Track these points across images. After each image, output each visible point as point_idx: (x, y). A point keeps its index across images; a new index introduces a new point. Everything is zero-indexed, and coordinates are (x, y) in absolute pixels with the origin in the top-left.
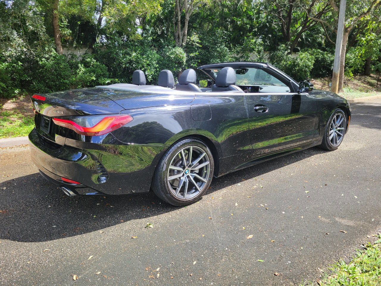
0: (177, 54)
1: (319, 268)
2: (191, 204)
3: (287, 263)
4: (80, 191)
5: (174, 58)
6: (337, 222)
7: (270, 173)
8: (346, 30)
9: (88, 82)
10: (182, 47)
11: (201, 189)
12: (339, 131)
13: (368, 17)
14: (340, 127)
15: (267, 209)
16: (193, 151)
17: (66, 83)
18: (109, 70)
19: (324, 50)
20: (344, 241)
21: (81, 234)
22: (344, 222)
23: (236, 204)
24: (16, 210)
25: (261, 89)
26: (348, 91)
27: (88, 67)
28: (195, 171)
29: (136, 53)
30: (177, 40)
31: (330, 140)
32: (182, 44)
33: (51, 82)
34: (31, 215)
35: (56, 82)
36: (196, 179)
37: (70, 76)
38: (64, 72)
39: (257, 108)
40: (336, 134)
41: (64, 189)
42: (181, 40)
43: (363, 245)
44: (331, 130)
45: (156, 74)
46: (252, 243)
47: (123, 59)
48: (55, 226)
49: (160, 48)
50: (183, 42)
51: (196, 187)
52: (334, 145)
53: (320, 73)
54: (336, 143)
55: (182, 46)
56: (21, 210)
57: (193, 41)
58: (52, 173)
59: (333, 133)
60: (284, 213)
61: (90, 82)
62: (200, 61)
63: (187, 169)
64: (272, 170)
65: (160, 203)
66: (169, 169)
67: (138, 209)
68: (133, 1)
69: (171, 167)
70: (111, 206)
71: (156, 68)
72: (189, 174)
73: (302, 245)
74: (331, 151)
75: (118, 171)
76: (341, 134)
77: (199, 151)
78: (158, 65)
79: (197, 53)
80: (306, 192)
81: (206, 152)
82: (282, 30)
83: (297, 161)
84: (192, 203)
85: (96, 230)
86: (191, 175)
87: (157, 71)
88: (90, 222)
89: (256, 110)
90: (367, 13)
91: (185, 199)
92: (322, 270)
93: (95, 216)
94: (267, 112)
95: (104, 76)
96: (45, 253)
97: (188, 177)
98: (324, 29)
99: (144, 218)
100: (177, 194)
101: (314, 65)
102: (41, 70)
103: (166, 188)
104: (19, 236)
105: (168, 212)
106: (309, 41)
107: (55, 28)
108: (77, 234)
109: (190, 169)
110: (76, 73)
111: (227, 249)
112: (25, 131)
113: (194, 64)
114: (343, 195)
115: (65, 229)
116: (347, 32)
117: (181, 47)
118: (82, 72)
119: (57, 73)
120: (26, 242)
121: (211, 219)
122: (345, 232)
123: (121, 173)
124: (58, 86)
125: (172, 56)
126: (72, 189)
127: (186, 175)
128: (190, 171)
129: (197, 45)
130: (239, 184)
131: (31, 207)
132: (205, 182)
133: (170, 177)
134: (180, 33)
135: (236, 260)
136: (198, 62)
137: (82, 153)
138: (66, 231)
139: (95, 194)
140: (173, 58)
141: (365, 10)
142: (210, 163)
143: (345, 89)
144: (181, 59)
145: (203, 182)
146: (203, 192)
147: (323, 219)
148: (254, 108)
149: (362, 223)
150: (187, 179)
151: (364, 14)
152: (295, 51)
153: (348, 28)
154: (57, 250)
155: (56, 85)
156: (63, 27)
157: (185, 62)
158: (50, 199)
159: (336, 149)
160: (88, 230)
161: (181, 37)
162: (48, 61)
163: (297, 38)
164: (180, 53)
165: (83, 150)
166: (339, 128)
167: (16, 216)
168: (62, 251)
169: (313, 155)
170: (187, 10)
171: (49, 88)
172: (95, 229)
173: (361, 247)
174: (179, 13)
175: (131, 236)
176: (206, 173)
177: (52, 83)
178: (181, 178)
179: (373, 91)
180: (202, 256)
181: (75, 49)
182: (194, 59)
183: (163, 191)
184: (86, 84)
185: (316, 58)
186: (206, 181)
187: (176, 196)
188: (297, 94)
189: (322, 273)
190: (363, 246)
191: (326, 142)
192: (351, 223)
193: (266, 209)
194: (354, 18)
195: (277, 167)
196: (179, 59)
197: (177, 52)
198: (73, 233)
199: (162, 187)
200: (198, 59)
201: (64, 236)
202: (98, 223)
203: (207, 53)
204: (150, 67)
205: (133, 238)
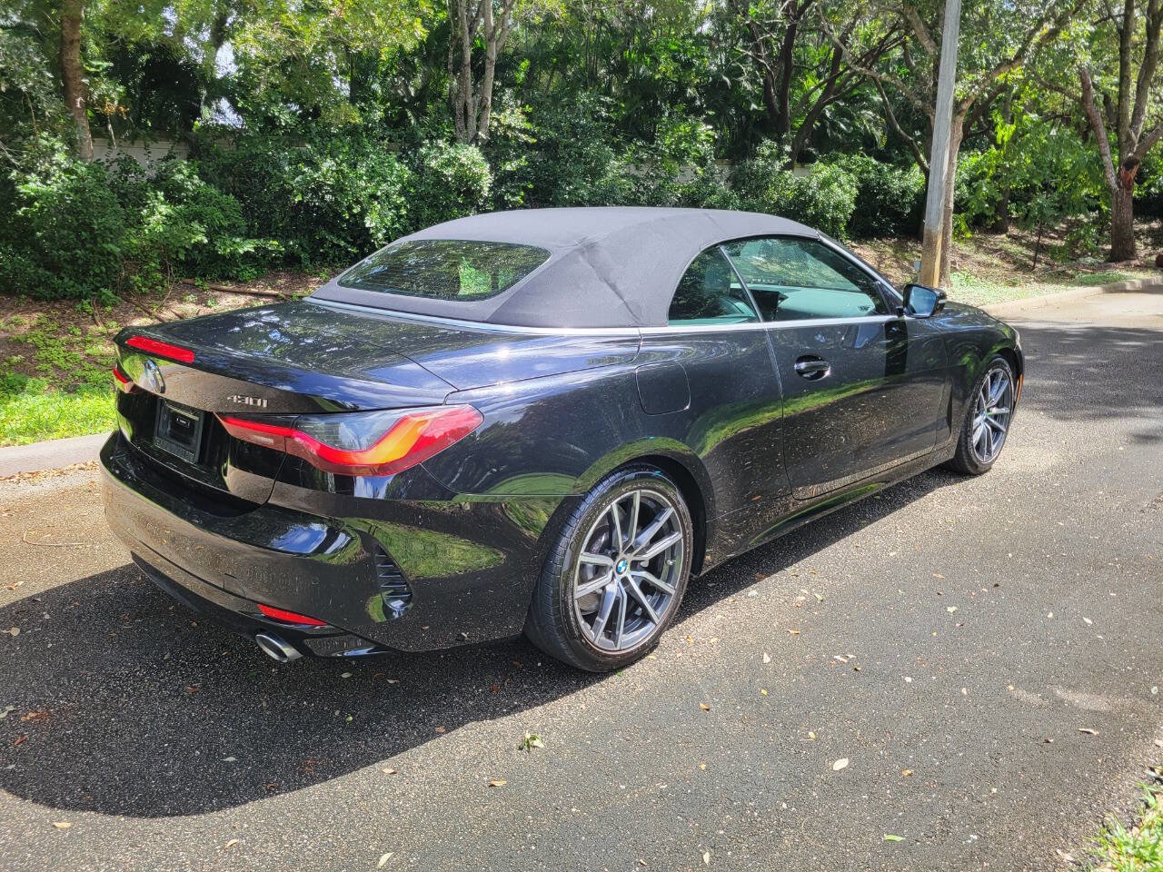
0: (462, 165)
1: (1059, 851)
2: (633, 664)
3: (970, 841)
4: (320, 648)
5: (455, 177)
6: (1062, 701)
7: (829, 551)
8: (957, 106)
9: (181, 250)
10: (477, 145)
11: (658, 616)
12: (995, 417)
13: (1018, 73)
14: (998, 406)
15: (859, 669)
16: (641, 503)
17: (110, 253)
18: (247, 212)
19: (882, 157)
20: (1100, 761)
21: (326, 779)
22: (1081, 699)
23: (767, 659)
24: (80, 708)
25: (783, 299)
26: (964, 283)
27: (180, 201)
28: (642, 564)
29: (336, 162)
30: (460, 124)
31: (975, 446)
32: (477, 135)
33: (58, 250)
34: (138, 725)
35: (74, 252)
36: (647, 587)
37: (120, 232)
38: (102, 217)
39: (803, 365)
40: (989, 428)
41: (262, 639)
42: (472, 123)
43: (1152, 770)
44: (977, 415)
45: (397, 226)
46: (851, 781)
47: (294, 178)
48: (231, 759)
49: (407, 145)
50: (478, 128)
51: (645, 609)
52: (984, 460)
53: (875, 224)
54: (989, 451)
55: (475, 139)
56: (99, 707)
57: (509, 127)
58: (223, 590)
59: (980, 427)
60: (909, 680)
61: (186, 250)
62: (531, 186)
63: (623, 559)
64: (833, 542)
65: (539, 664)
66: (579, 562)
67: (477, 688)
68: (333, 5)
69: (584, 557)
70: (391, 682)
71: (398, 208)
72: (628, 574)
73: (993, 782)
74: (975, 475)
75: (417, 573)
76: (1002, 427)
77: (655, 502)
78: (403, 199)
79: (523, 162)
80: (951, 610)
81: (674, 506)
82: (765, 97)
83: (893, 509)
84: (636, 661)
85: (368, 764)
86: (633, 576)
87: (402, 216)
88: (342, 738)
89: (801, 372)
90: (1013, 62)
91: (618, 648)
92: (1068, 857)
93: (351, 718)
94: (827, 377)
95: (233, 230)
96: (230, 853)
97: (625, 581)
98: (882, 97)
99: (504, 715)
100: (595, 636)
101: (857, 201)
102: (25, 212)
103: (569, 622)
104: (126, 801)
105: (573, 692)
106: (841, 131)
107: (70, 75)
108: (313, 781)
109: (630, 557)
110: (140, 222)
111: (784, 806)
112: (19, 426)
113: (514, 195)
114: (1051, 615)
115: (267, 767)
116: (959, 113)
117: (473, 145)
118: (159, 216)
119: (77, 220)
120: (154, 816)
121: (708, 710)
122: (1095, 733)
123: (425, 580)
124: (80, 262)
125: (449, 172)
126: (294, 639)
127: (618, 578)
128: (629, 566)
129: (524, 137)
130: (752, 592)
131: (129, 696)
132: (671, 595)
133: (580, 588)
134: (470, 101)
135: (823, 840)
136: (525, 189)
137: (326, 528)
138: (274, 773)
139: (369, 652)
140: (450, 179)
141: (1011, 53)
142: (685, 537)
143: (954, 278)
144: (477, 179)
145: (662, 594)
146: (665, 624)
147: (1023, 694)
148: (796, 366)
149: (1128, 703)
150: (623, 589)
151: (1008, 63)
152: (803, 158)
153: (963, 101)
154: (267, 841)
155: (73, 261)
156: (97, 74)
157: (486, 189)
158: (183, 665)
159: (986, 471)
160: (342, 765)
161: (473, 114)
162: (49, 182)
163: (808, 122)
164: (473, 162)
165: (330, 520)
166: (995, 411)
167: (91, 729)
168: (285, 842)
169: (931, 489)
170: (492, 30)
171: (49, 270)
172: (367, 760)
173: (1148, 775)
174: (467, 41)
175: (486, 779)
176: (671, 568)
177: (61, 252)
178: (608, 588)
179: (1030, 282)
180: (722, 832)
181: (133, 143)
182: (512, 180)
183: (561, 631)
184: (175, 257)
185: (861, 180)
186: (673, 592)
187: (596, 643)
188: (896, 317)
189: (1071, 864)
190: (1153, 774)
191: (964, 453)
192: (1101, 704)
193: (856, 669)
194: (980, 75)
195: (843, 531)
196: (467, 181)
197: (464, 159)
198: (298, 778)
199: (558, 620)
200: (526, 179)
201: (274, 792)
202: (366, 742)
203: (551, 162)
204: (379, 203)
205: (492, 785)
